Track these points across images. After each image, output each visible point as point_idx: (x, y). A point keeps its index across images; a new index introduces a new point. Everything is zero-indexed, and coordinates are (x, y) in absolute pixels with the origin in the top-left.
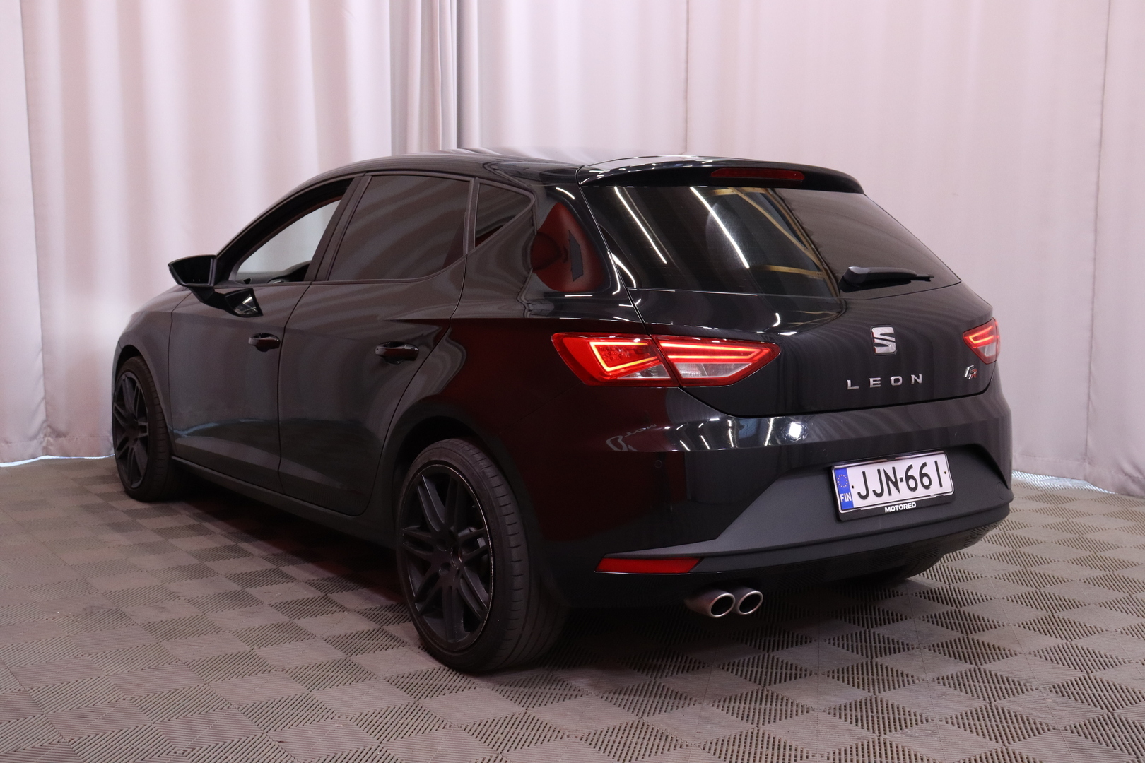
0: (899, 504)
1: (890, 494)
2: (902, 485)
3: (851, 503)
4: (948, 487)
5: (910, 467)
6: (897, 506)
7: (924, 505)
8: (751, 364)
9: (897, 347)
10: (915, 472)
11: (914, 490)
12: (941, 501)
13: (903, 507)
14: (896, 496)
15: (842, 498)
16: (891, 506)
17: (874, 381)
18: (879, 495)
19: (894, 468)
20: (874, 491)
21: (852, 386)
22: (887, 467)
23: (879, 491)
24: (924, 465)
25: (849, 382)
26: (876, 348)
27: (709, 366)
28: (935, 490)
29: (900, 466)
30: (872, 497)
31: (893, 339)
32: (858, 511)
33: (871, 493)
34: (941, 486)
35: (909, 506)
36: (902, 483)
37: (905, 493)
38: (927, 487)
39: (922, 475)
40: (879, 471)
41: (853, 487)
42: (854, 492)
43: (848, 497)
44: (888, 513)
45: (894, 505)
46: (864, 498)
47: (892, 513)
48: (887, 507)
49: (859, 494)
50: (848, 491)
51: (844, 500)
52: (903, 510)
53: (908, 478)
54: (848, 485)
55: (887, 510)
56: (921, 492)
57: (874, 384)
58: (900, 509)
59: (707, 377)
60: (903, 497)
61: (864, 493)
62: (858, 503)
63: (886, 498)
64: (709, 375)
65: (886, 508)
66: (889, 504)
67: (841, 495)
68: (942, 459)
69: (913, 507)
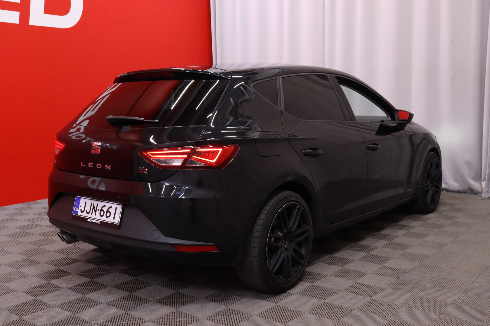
0: (94, 220)
1: (92, 214)
2: (98, 212)
3: (77, 212)
4: (117, 220)
5: (104, 206)
6: (93, 220)
7: (103, 224)
8: (61, 150)
9: (101, 152)
10: (105, 209)
11: (102, 216)
12: (112, 225)
13: (95, 222)
14: (93, 216)
15: (75, 209)
16: (90, 219)
17: (90, 164)
18: (88, 213)
19: (97, 204)
20: (87, 211)
21: (83, 165)
22: (95, 203)
23: (88, 211)
24: (111, 207)
25: (82, 163)
26: (92, 150)
28: (110, 220)
29: (101, 204)
30: (85, 213)
31: (100, 148)
32: (78, 216)
33: (85, 211)
34: (114, 219)
35: (97, 222)
37: (97, 216)
38: (107, 217)
39: (108, 211)
40: (92, 203)
41: (80, 206)
42: (80, 208)
43: (77, 209)
44: (88, 222)
45: (92, 219)
46: (82, 212)
47: (90, 222)
48: (89, 219)
49: (81, 210)
50: (78, 207)
51: (75, 210)
53: (102, 210)
54: (79, 205)
55: (88, 220)
56: (104, 218)
57: (90, 166)
58: (93, 222)
60: (96, 217)
61: (82, 210)
62: (79, 213)
63: (90, 215)
66: (90, 218)
67: (75, 208)
68: (119, 208)
69: (99, 223)
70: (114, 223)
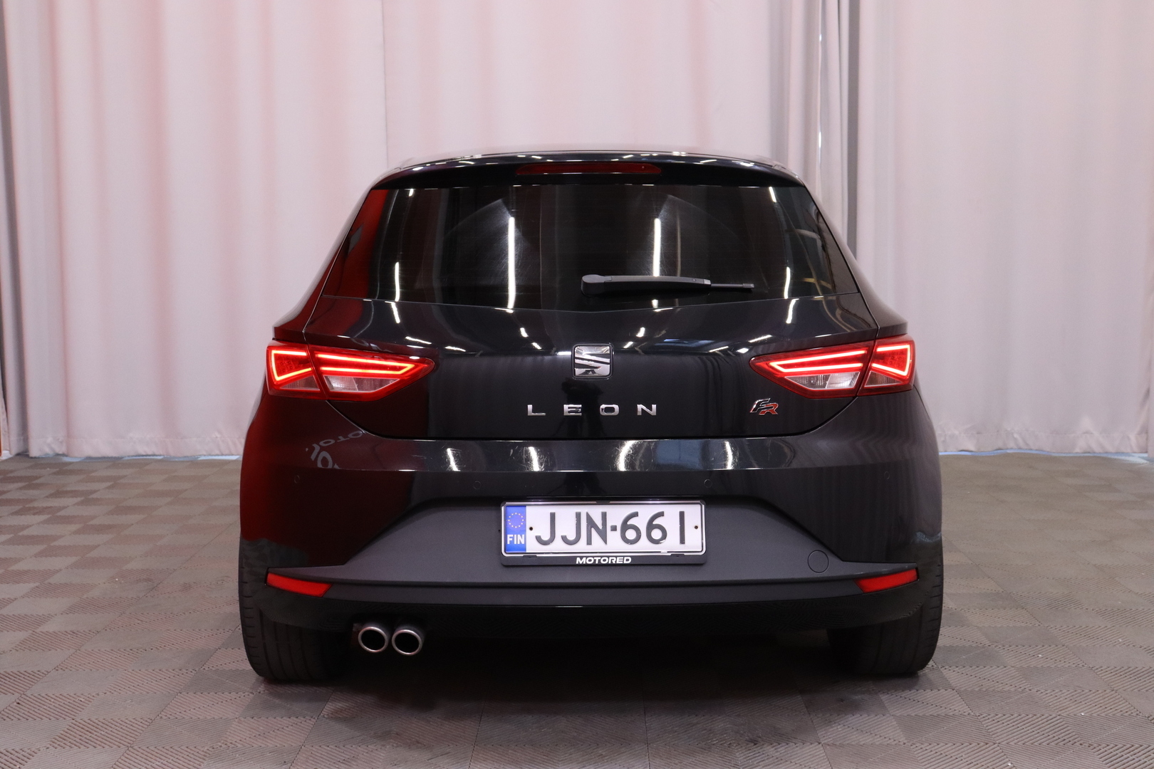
1: (589, 542)
2: (614, 535)
3: (523, 547)
4: (695, 546)
5: (634, 515)
6: (597, 559)
7: (641, 562)
8: (399, 380)
9: (612, 369)
10: (641, 522)
11: (632, 542)
12: (678, 561)
14: (599, 545)
15: (509, 540)
17: (569, 408)
18: (571, 542)
19: (605, 514)
20: (564, 537)
21: (533, 411)
22: (594, 511)
23: (572, 537)
24: (660, 514)
25: (530, 407)
26: (577, 370)
27: (359, 379)
28: (668, 547)
29: (617, 512)
30: (558, 543)
31: (608, 361)
32: (532, 556)
33: (558, 539)
34: (682, 543)
36: (614, 532)
37: (615, 544)
38: (655, 542)
39: (651, 527)
40: (578, 516)
41: (531, 529)
42: (531, 536)
43: (519, 539)
44: (580, 565)
46: (546, 543)
47: (587, 565)
49: (539, 538)
52: (607, 565)
53: (625, 526)
56: (644, 546)
57: (569, 412)
58: (602, 562)
59: (357, 391)
60: (610, 549)
61: (546, 538)
62: (533, 547)
63: (581, 546)
64: (359, 389)
65: (578, 559)
66: (585, 555)
68: (694, 512)
69: (625, 562)
70: (685, 554)
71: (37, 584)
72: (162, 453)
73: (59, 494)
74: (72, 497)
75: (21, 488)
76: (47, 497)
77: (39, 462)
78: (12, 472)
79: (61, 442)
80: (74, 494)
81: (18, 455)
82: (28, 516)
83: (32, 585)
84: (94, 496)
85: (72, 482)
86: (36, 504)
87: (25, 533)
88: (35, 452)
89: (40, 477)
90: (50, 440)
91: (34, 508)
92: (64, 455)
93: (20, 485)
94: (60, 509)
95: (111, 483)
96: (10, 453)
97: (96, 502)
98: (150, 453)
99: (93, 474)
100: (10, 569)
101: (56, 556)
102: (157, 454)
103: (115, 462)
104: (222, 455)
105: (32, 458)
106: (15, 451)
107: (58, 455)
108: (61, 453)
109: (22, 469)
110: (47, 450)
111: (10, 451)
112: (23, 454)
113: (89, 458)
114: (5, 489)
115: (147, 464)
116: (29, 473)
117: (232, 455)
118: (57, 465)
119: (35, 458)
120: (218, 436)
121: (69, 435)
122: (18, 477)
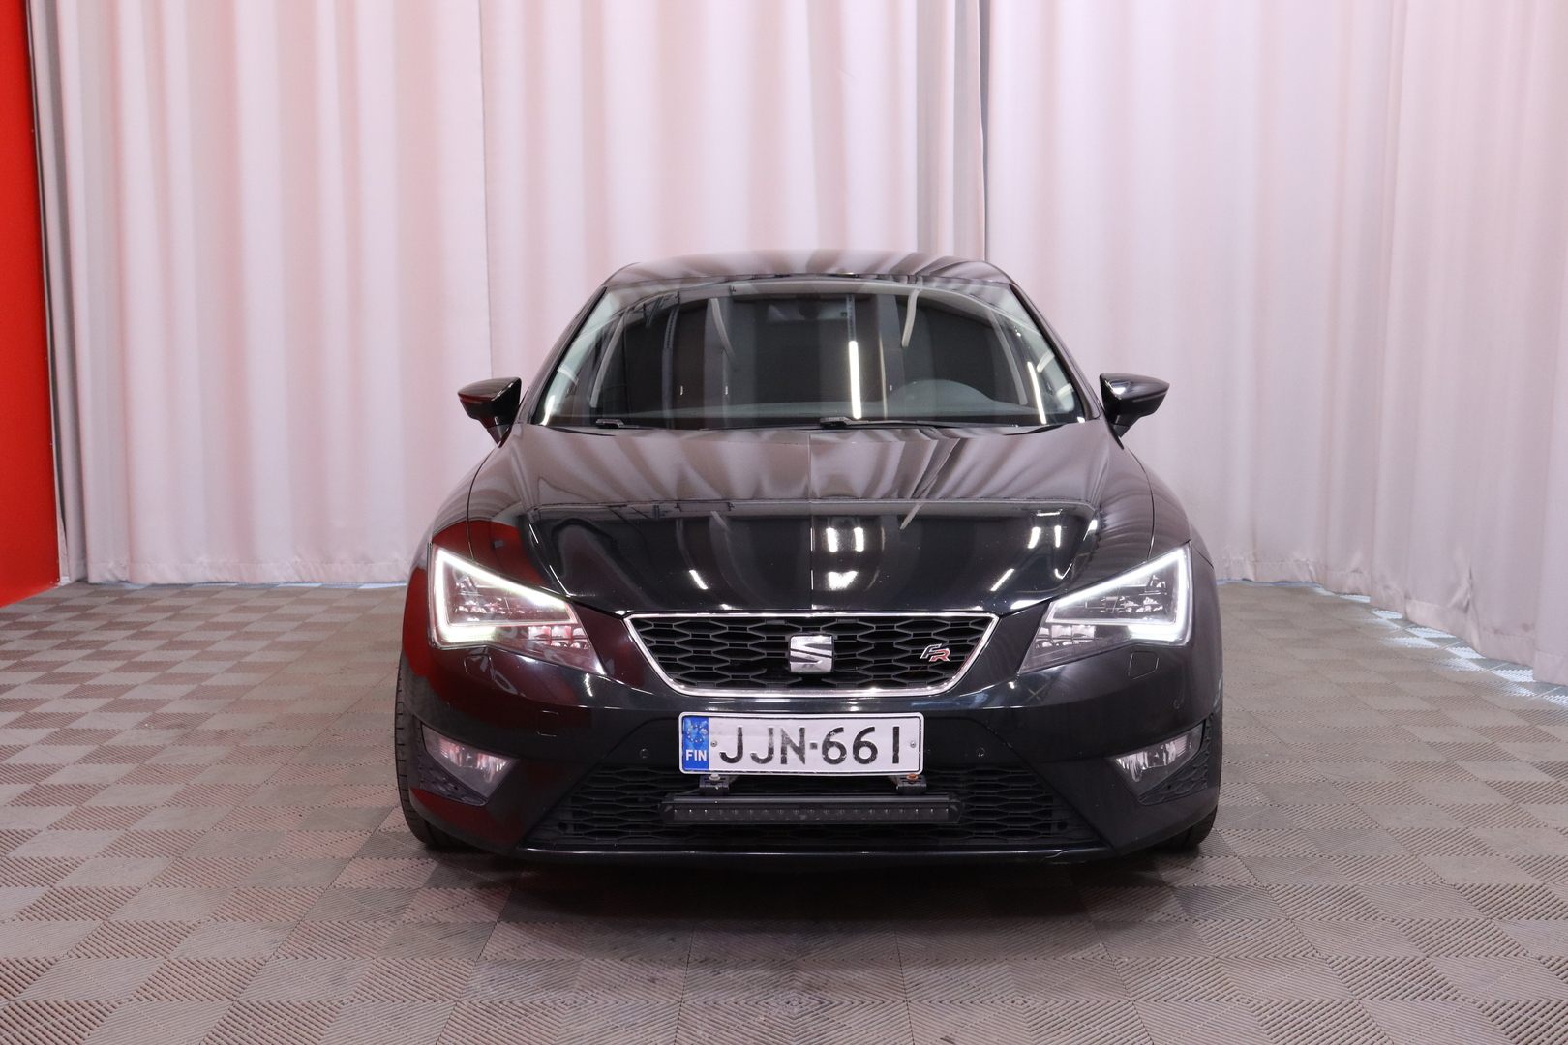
71: (57, 729)
72: (235, 580)
73: (112, 625)
74: (124, 629)
75: (70, 619)
76: (96, 629)
77: (99, 589)
78: (67, 600)
79: (125, 568)
80: (127, 625)
81: (78, 581)
82: (69, 651)
83: (53, 730)
84: (149, 628)
85: (130, 613)
86: (81, 637)
87: (60, 670)
88: (94, 578)
89: (96, 606)
90: (111, 565)
91: (79, 641)
92: (127, 582)
93: (71, 615)
94: (107, 643)
95: (173, 614)
96: (70, 579)
97: (149, 635)
98: (222, 580)
99: (155, 604)
100: (31, 712)
101: (86, 697)
102: (230, 580)
103: (182, 589)
104: (303, 582)
105: (92, 584)
106: (74, 577)
107: (121, 581)
108: (124, 579)
109: (79, 598)
110: (109, 577)
111: (69, 576)
112: (83, 581)
113: (154, 586)
114: (53, 620)
115: (217, 592)
116: (84, 602)
117: (315, 582)
118: (118, 592)
119: (96, 584)
120: (299, 561)
121: (132, 560)
122: (72, 606)
